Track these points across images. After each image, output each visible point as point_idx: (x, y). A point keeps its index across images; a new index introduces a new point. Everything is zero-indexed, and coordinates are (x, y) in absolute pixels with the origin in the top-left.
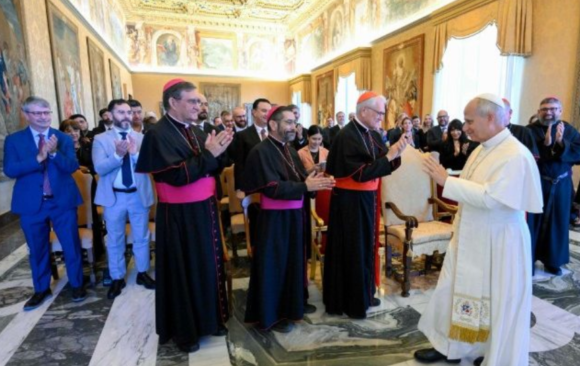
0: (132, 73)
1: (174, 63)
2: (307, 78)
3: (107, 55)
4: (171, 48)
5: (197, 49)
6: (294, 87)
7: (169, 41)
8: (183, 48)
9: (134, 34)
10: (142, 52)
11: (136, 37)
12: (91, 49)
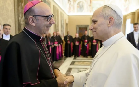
0: (69, 16)
1: (82, 11)
2: (134, 13)
3: (60, 11)
4: (81, 6)
5: (90, 6)
6: (127, 17)
7: (81, 4)
8: (85, 6)
9: (70, 2)
10: (72, 9)
11: (70, 3)
12: (55, 9)
